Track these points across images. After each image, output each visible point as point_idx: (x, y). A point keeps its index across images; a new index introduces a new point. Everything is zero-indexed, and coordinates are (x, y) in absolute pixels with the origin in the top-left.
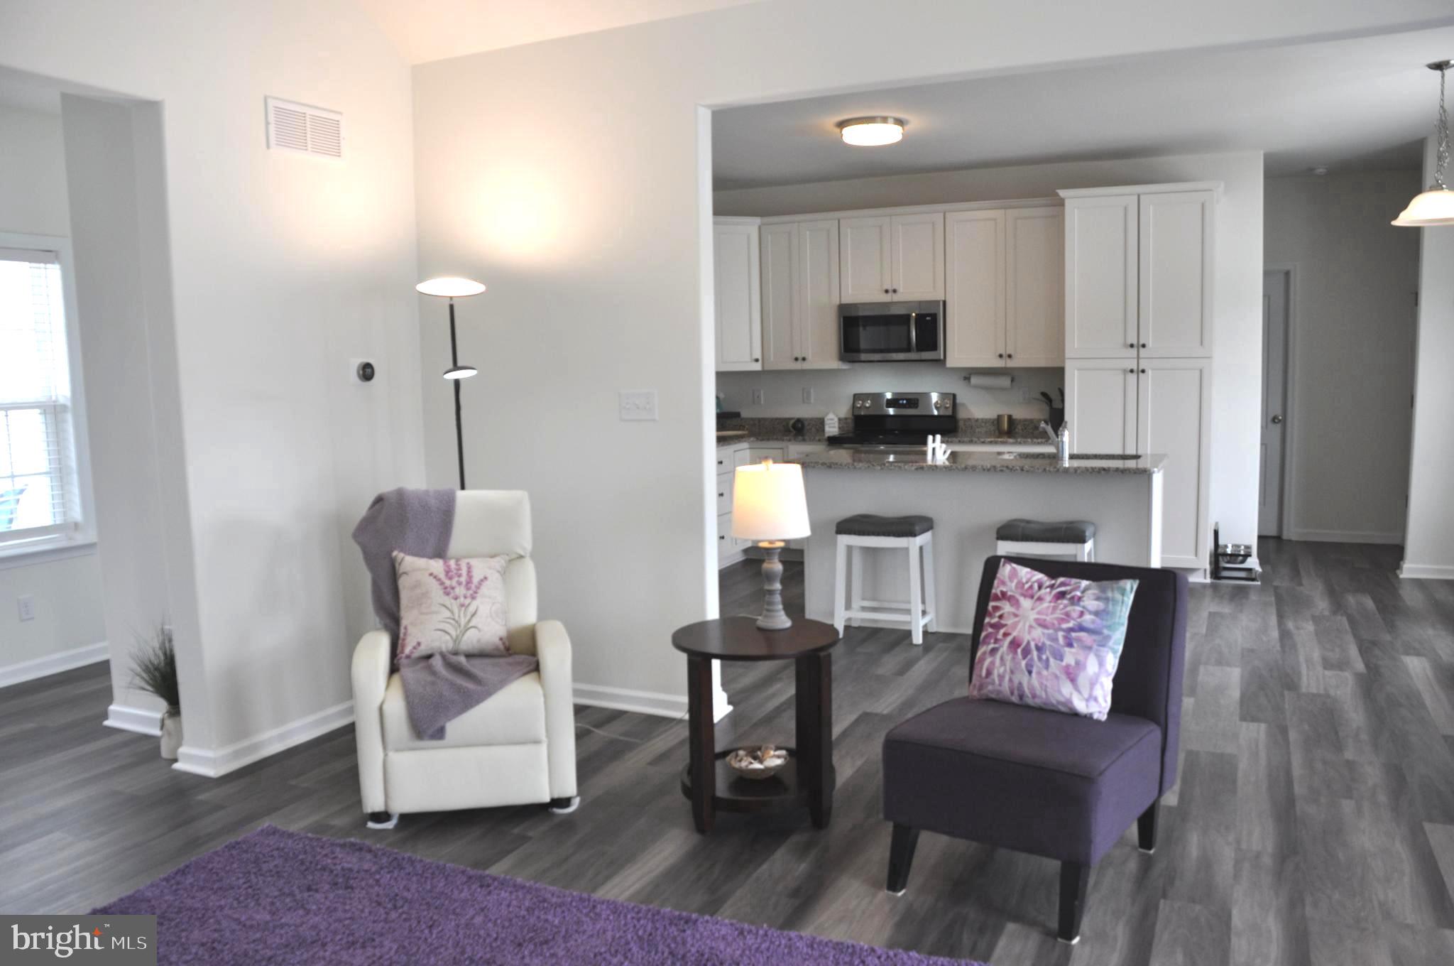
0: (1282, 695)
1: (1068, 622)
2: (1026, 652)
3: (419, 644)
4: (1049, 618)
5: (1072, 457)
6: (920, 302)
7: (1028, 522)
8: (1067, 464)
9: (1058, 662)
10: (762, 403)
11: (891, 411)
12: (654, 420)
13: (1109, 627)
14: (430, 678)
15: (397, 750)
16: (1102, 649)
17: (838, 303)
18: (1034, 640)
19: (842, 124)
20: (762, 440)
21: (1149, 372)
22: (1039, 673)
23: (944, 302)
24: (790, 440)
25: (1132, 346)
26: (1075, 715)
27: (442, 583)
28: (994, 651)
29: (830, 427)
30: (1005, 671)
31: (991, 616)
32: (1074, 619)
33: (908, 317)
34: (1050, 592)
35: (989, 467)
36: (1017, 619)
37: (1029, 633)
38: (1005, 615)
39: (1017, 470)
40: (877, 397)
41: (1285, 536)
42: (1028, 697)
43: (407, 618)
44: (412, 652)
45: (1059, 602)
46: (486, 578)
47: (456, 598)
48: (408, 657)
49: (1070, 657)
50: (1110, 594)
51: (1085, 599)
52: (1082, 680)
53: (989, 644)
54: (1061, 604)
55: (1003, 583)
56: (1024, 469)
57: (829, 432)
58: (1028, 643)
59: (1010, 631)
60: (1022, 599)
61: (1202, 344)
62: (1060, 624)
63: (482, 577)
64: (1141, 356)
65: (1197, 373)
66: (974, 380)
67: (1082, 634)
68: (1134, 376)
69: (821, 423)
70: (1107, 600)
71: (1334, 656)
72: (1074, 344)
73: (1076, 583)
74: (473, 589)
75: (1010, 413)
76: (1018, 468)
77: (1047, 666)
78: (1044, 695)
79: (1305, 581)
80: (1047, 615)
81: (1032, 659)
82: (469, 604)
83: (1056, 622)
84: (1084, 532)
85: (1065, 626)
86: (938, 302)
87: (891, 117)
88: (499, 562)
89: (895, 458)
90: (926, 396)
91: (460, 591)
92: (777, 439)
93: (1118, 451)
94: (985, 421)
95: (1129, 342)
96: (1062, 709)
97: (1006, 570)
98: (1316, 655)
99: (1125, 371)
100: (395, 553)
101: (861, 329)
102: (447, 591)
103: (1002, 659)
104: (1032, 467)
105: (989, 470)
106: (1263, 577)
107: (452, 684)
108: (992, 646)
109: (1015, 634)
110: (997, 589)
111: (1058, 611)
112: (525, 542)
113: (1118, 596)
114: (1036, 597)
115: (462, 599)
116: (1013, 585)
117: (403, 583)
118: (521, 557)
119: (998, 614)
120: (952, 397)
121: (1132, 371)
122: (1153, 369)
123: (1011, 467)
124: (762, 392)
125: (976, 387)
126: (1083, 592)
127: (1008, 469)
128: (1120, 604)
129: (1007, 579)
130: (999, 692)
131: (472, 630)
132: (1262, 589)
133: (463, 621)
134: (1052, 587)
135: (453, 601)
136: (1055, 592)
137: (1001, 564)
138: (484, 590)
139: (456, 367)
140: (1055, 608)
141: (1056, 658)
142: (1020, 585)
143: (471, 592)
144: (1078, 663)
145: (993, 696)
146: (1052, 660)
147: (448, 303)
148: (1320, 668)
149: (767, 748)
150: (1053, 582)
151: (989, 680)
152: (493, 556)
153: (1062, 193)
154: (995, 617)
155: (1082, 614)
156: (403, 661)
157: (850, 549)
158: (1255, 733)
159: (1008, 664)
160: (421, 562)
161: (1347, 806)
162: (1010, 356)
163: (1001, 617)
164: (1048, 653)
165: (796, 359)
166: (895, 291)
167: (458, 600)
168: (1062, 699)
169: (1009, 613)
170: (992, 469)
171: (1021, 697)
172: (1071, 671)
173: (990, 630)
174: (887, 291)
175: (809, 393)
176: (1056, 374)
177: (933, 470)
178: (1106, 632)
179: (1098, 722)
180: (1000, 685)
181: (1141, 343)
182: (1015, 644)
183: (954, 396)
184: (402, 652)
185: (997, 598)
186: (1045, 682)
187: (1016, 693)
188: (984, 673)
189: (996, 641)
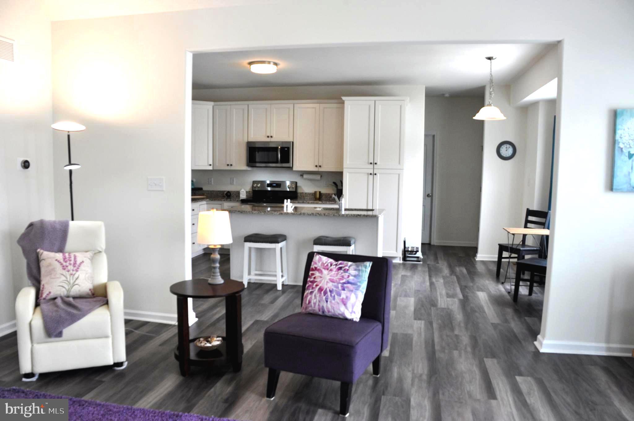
0: (430, 309)
1: (343, 280)
2: (325, 293)
3: (50, 293)
4: (335, 278)
5: (346, 210)
6: (283, 142)
7: (327, 237)
8: (343, 212)
9: (339, 297)
10: (213, 184)
11: (269, 189)
12: (163, 191)
13: (360, 282)
14: (55, 309)
15: (38, 343)
16: (357, 291)
17: (247, 141)
18: (328, 288)
19: (250, 63)
20: (212, 200)
21: (378, 175)
22: (331, 302)
23: (293, 142)
24: (224, 201)
25: (371, 163)
26: (346, 319)
27: (62, 264)
28: (311, 293)
29: (242, 195)
30: (316, 301)
31: (310, 278)
32: (345, 279)
33: (277, 148)
34: (336, 267)
35: (310, 213)
36: (321, 279)
37: (327, 284)
38: (317, 277)
39: (322, 215)
40: (263, 182)
41: (432, 243)
42: (326, 312)
43: (44, 281)
44: (46, 297)
45: (339, 271)
46: (83, 262)
47: (68, 271)
48: (44, 299)
49: (344, 295)
50: (360, 268)
51: (350, 270)
52: (349, 304)
53: (310, 289)
54: (340, 272)
55: (316, 263)
56: (326, 215)
57: (242, 197)
58: (326, 289)
59: (318, 284)
60: (323, 270)
61: (399, 163)
62: (339, 281)
63: (81, 261)
64: (375, 168)
65: (397, 175)
66: (305, 176)
67: (349, 285)
68: (372, 176)
69: (238, 193)
70: (359, 270)
71: (451, 293)
72: (347, 162)
73: (346, 263)
74: (77, 266)
75: (320, 191)
76: (323, 214)
77: (334, 299)
78: (333, 311)
79: (440, 262)
80: (334, 277)
81: (328, 296)
82: (75, 274)
83: (338, 280)
84: (350, 242)
85: (342, 281)
86: (290, 142)
87: (272, 62)
88: (89, 254)
89: (270, 209)
90: (284, 182)
91: (71, 267)
92: (219, 200)
93: (365, 208)
94: (310, 194)
95: (370, 162)
96: (341, 317)
97: (317, 258)
98: (444, 292)
99: (368, 174)
100: (38, 250)
101: (257, 152)
102: (64, 268)
103: (315, 296)
104: (329, 214)
105: (310, 215)
106: (424, 260)
107: (66, 311)
108: (311, 290)
109: (320, 285)
110: (313, 266)
111: (339, 275)
112: (102, 244)
113: (364, 269)
114: (329, 269)
115: (71, 271)
116: (320, 264)
117: (43, 264)
118: (100, 252)
119: (313, 277)
120: (295, 183)
121: (371, 174)
122: (379, 174)
123: (319, 213)
124: (212, 179)
125: (305, 179)
126: (349, 267)
127: (318, 214)
128: (365, 272)
129: (317, 262)
130: (314, 310)
131: (76, 286)
132: (423, 265)
133: (72, 282)
134: (336, 265)
135: (67, 273)
136: (337, 267)
137: (315, 255)
138: (82, 267)
139: (70, 164)
140: (337, 274)
141: (338, 296)
142: (323, 264)
143: (75, 268)
144: (347, 297)
145: (312, 312)
146: (336, 296)
147: (67, 134)
148: (445, 297)
149: (213, 337)
150: (337, 263)
151: (309, 305)
152: (87, 252)
153: (344, 98)
154: (312, 278)
155: (349, 276)
156: (42, 301)
157: (250, 249)
158: (420, 325)
159: (318, 298)
160: (52, 254)
161: (456, 353)
162: (320, 166)
163: (315, 278)
164: (334, 293)
165: (228, 165)
166: (271, 137)
167: (69, 272)
168: (341, 313)
169: (318, 276)
170: (312, 215)
171: (323, 312)
172: (344, 300)
173: (310, 284)
174: (268, 137)
175: (233, 181)
176: (340, 174)
177: (286, 214)
178: (359, 284)
179: (356, 322)
180: (314, 307)
181: (375, 162)
182: (321, 290)
183: (296, 183)
184: (42, 296)
185: (313, 270)
186: (333, 305)
187: (321, 310)
188: (307, 302)
189: (313, 288)
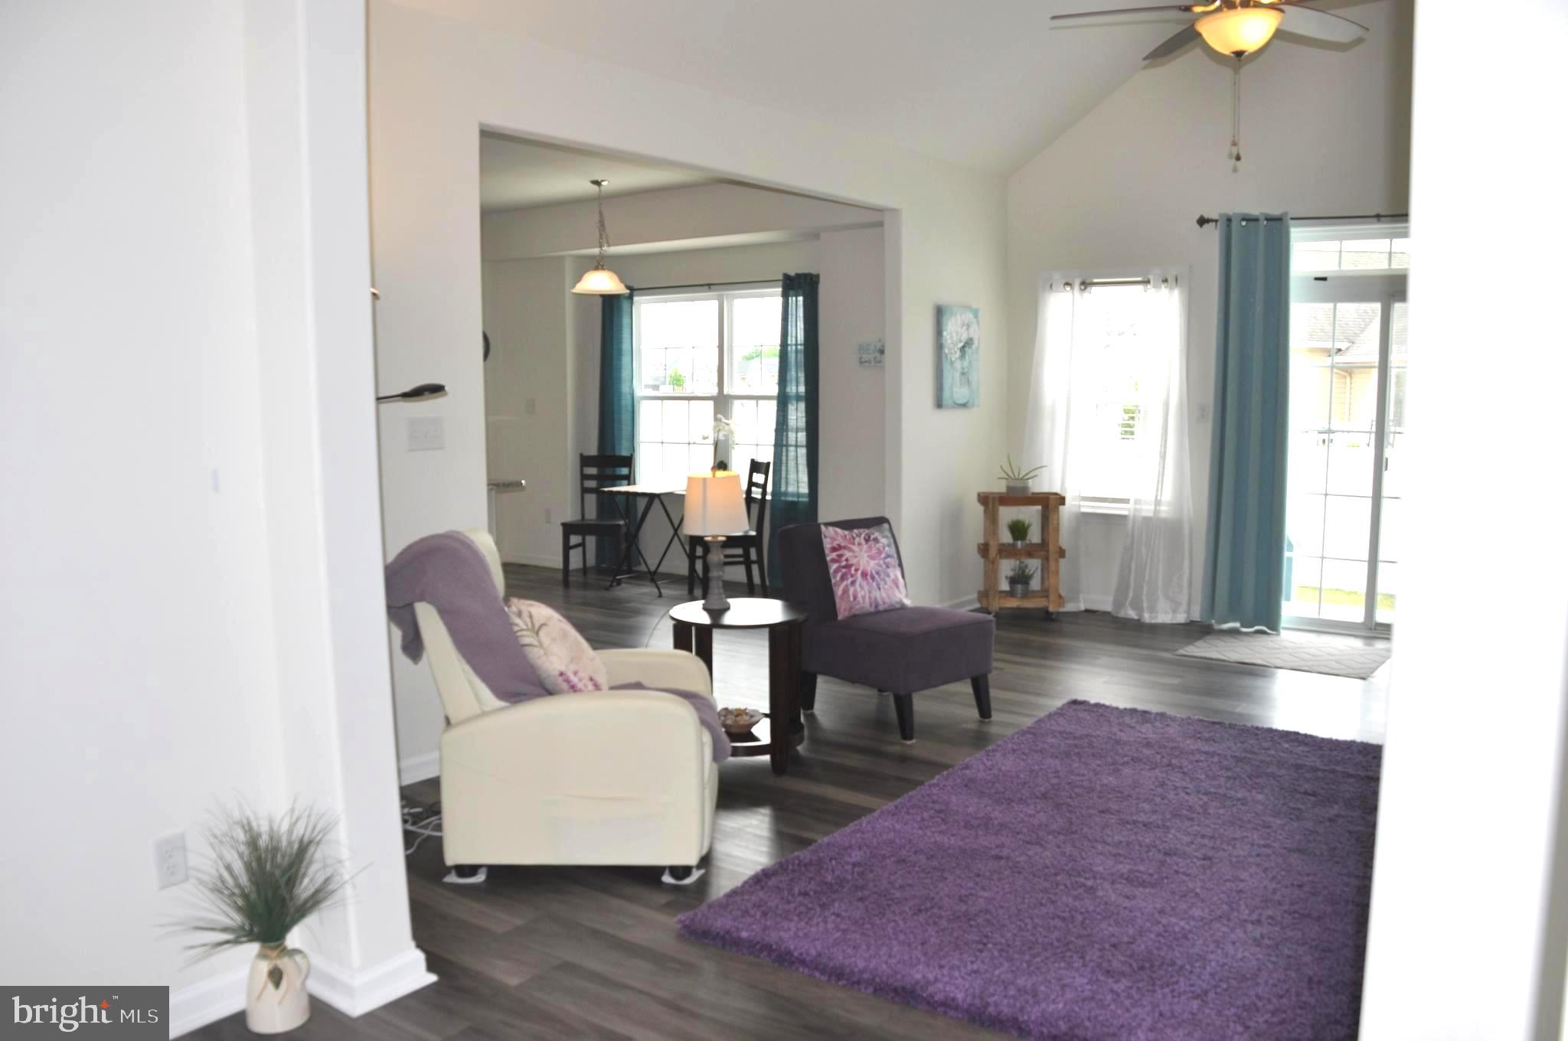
1: (881, 554)
2: (873, 578)
4: (873, 554)
9: (889, 578)
18: (873, 569)
22: (884, 588)
28: (853, 583)
30: (865, 592)
31: (839, 561)
32: (883, 551)
37: (868, 565)
38: (849, 559)
42: (880, 605)
52: (901, 586)
53: (847, 579)
54: (871, 544)
58: (871, 572)
59: (857, 567)
60: (852, 546)
77: (886, 583)
78: (889, 601)
80: (870, 552)
81: (877, 581)
83: (876, 555)
85: (881, 556)
96: (897, 606)
97: (829, 532)
103: (860, 585)
108: (850, 580)
109: (861, 568)
110: (832, 544)
111: (873, 549)
114: (856, 543)
116: (841, 538)
119: (844, 559)
129: (834, 536)
130: (863, 607)
134: (857, 535)
136: (861, 538)
137: (823, 528)
141: (887, 577)
144: (894, 576)
146: (885, 579)
150: (855, 533)
154: (843, 561)
155: (884, 547)
159: (866, 588)
163: (847, 560)
168: (898, 600)
169: (850, 556)
171: (876, 606)
173: (844, 570)
178: (895, 555)
180: (864, 603)
182: (864, 575)
185: (837, 549)
186: (888, 592)
187: (874, 605)
188: (852, 599)
189: (852, 576)
